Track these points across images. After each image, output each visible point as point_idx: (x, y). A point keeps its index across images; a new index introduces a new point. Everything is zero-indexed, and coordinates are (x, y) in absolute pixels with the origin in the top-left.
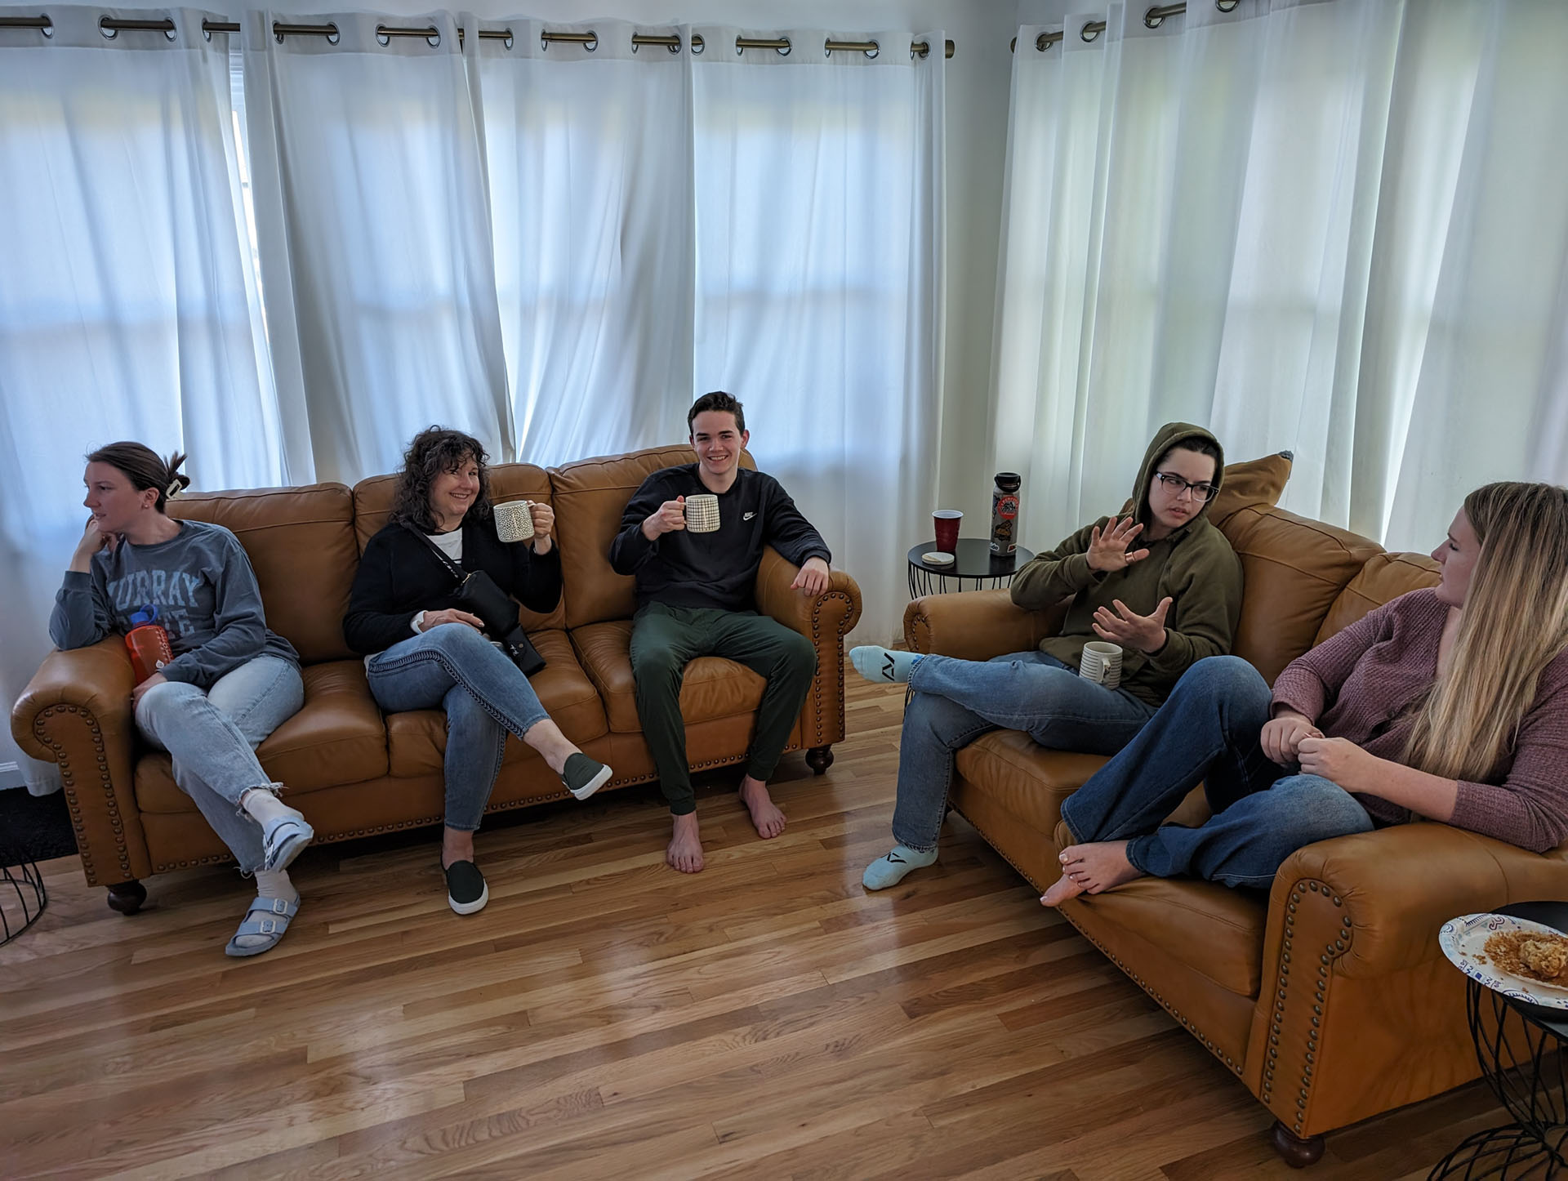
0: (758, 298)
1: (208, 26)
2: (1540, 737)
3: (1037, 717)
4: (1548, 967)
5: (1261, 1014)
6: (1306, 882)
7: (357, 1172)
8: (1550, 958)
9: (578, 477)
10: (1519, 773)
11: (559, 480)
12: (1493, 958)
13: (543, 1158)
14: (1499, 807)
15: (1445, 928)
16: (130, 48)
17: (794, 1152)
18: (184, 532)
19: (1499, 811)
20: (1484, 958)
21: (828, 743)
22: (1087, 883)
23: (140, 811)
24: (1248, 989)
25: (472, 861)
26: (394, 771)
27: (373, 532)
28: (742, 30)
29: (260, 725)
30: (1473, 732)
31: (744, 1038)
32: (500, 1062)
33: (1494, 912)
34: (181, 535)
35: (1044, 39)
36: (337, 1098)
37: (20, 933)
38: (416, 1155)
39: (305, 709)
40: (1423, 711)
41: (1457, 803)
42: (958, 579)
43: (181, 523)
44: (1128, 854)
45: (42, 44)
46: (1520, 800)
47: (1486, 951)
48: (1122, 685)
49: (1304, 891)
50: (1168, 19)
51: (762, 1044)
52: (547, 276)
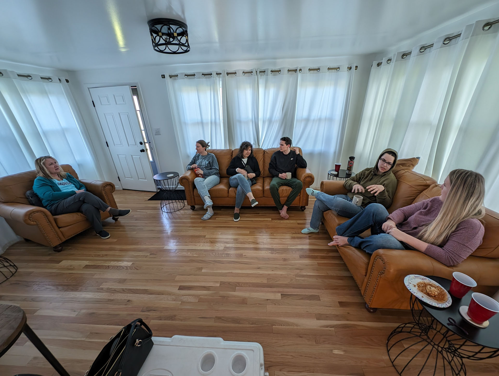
0: (307, 120)
1: (217, 74)
2: (454, 239)
3: (337, 209)
4: (431, 293)
5: (366, 280)
6: (379, 256)
7: (205, 255)
8: (432, 292)
9: (268, 151)
10: (446, 247)
11: (265, 151)
12: (418, 287)
13: (231, 262)
14: (438, 252)
15: (408, 276)
16: (206, 78)
17: (269, 274)
18: (208, 154)
19: (437, 253)
20: (415, 286)
21: (305, 206)
22: (338, 243)
23: (194, 196)
24: (364, 274)
25: (238, 213)
26: (229, 196)
27: (234, 157)
28: (310, 67)
29: (210, 186)
30: (439, 234)
31: (269, 253)
32: (231, 245)
33: (424, 276)
34: (208, 155)
35: (379, 64)
36: (212, 244)
37: (180, 210)
38: (214, 256)
39: (220, 184)
40: (427, 227)
41: (427, 249)
42: (336, 177)
43: (208, 153)
44: (348, 240)
45: (194, 79)
46: (444, 252)
47: (417, 284)
48: (362, 206)
49: (378, 258)
50: (407, 56)
51: (272, 255)
52: (268, 116)
